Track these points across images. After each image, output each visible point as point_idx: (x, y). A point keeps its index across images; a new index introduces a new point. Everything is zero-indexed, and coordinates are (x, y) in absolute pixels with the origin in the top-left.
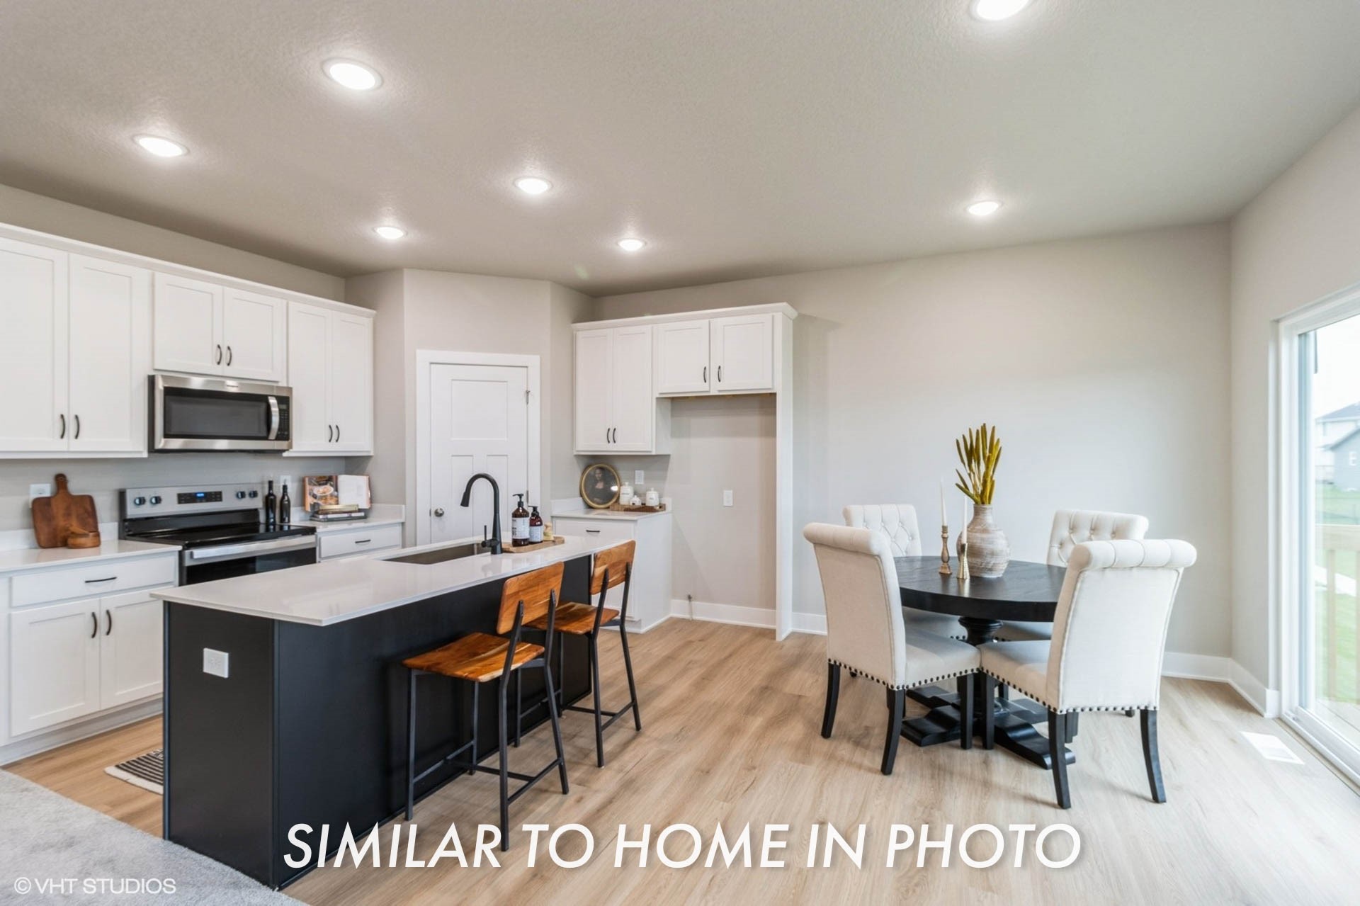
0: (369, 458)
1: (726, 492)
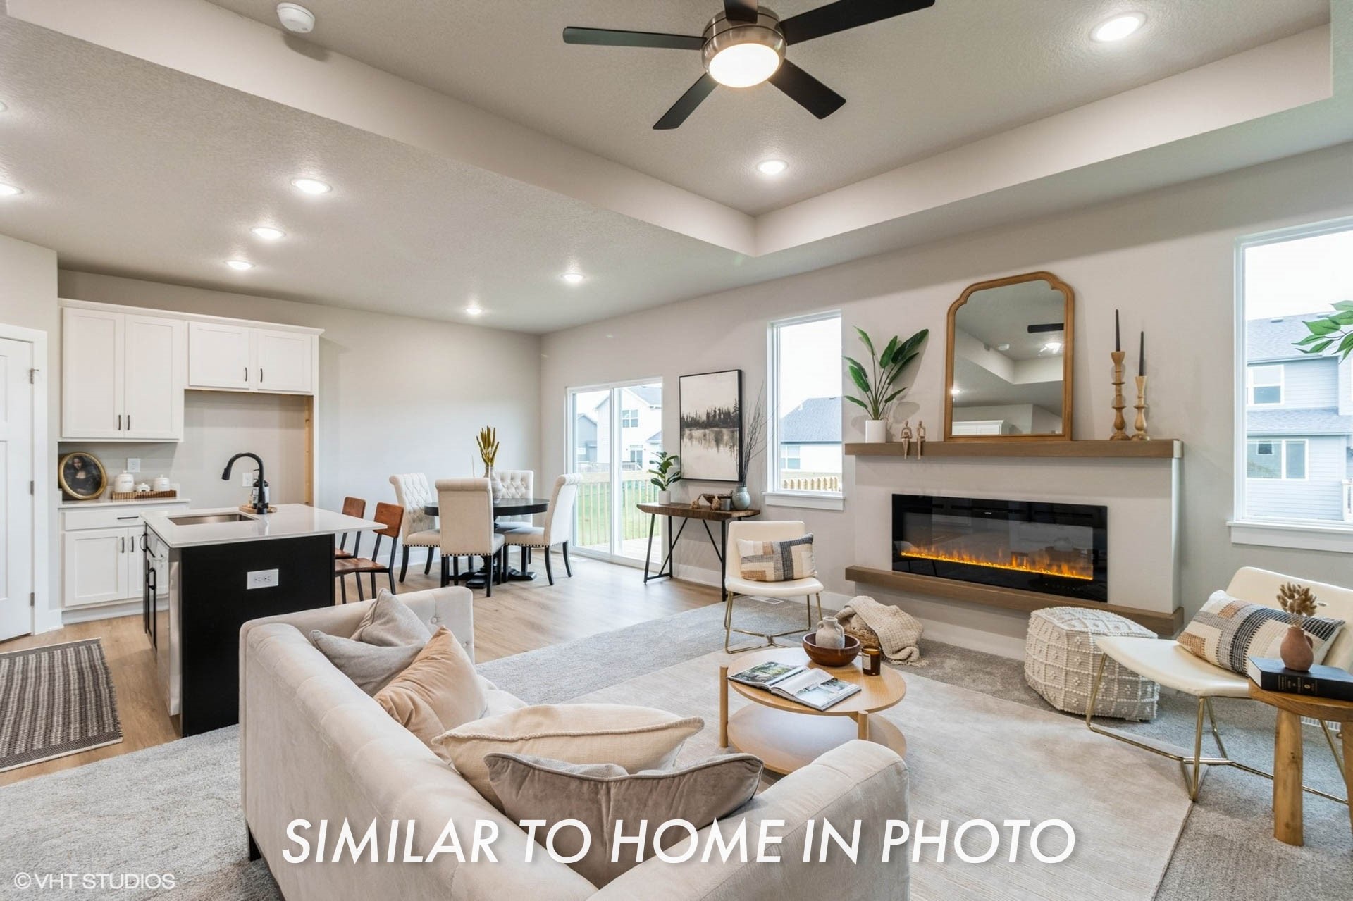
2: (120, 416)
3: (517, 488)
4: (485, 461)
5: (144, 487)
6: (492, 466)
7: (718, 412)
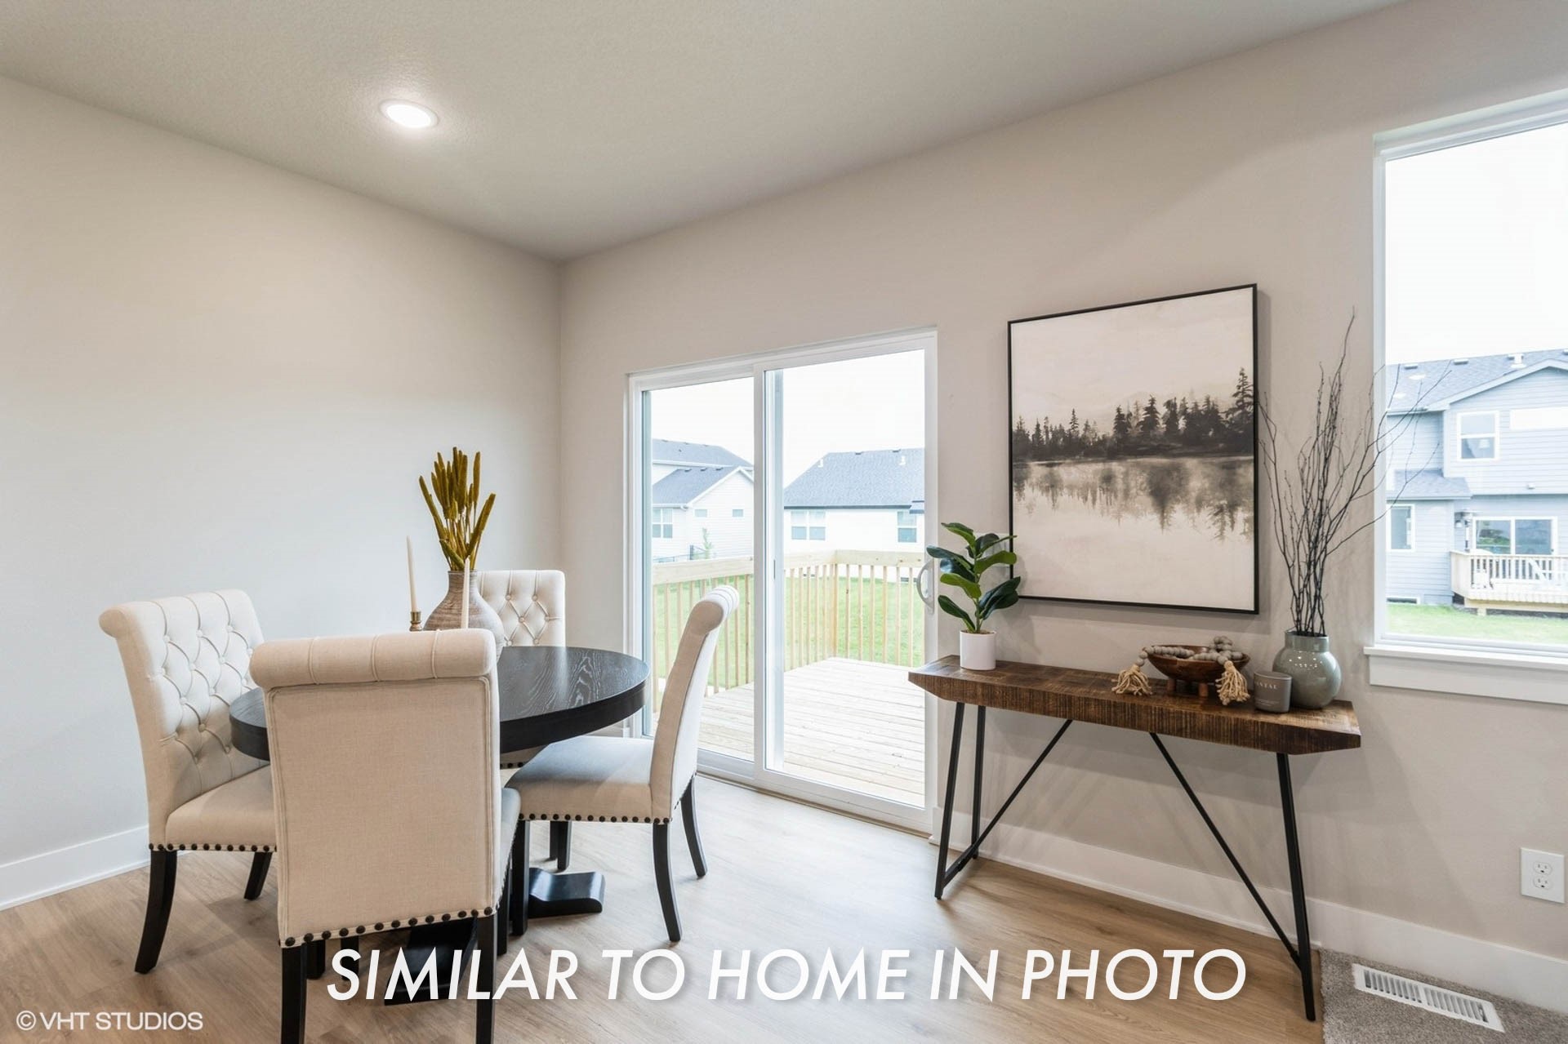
3: (524, 617)
4: (447, 551)
6: (472, 569)
7: (1162, 410)
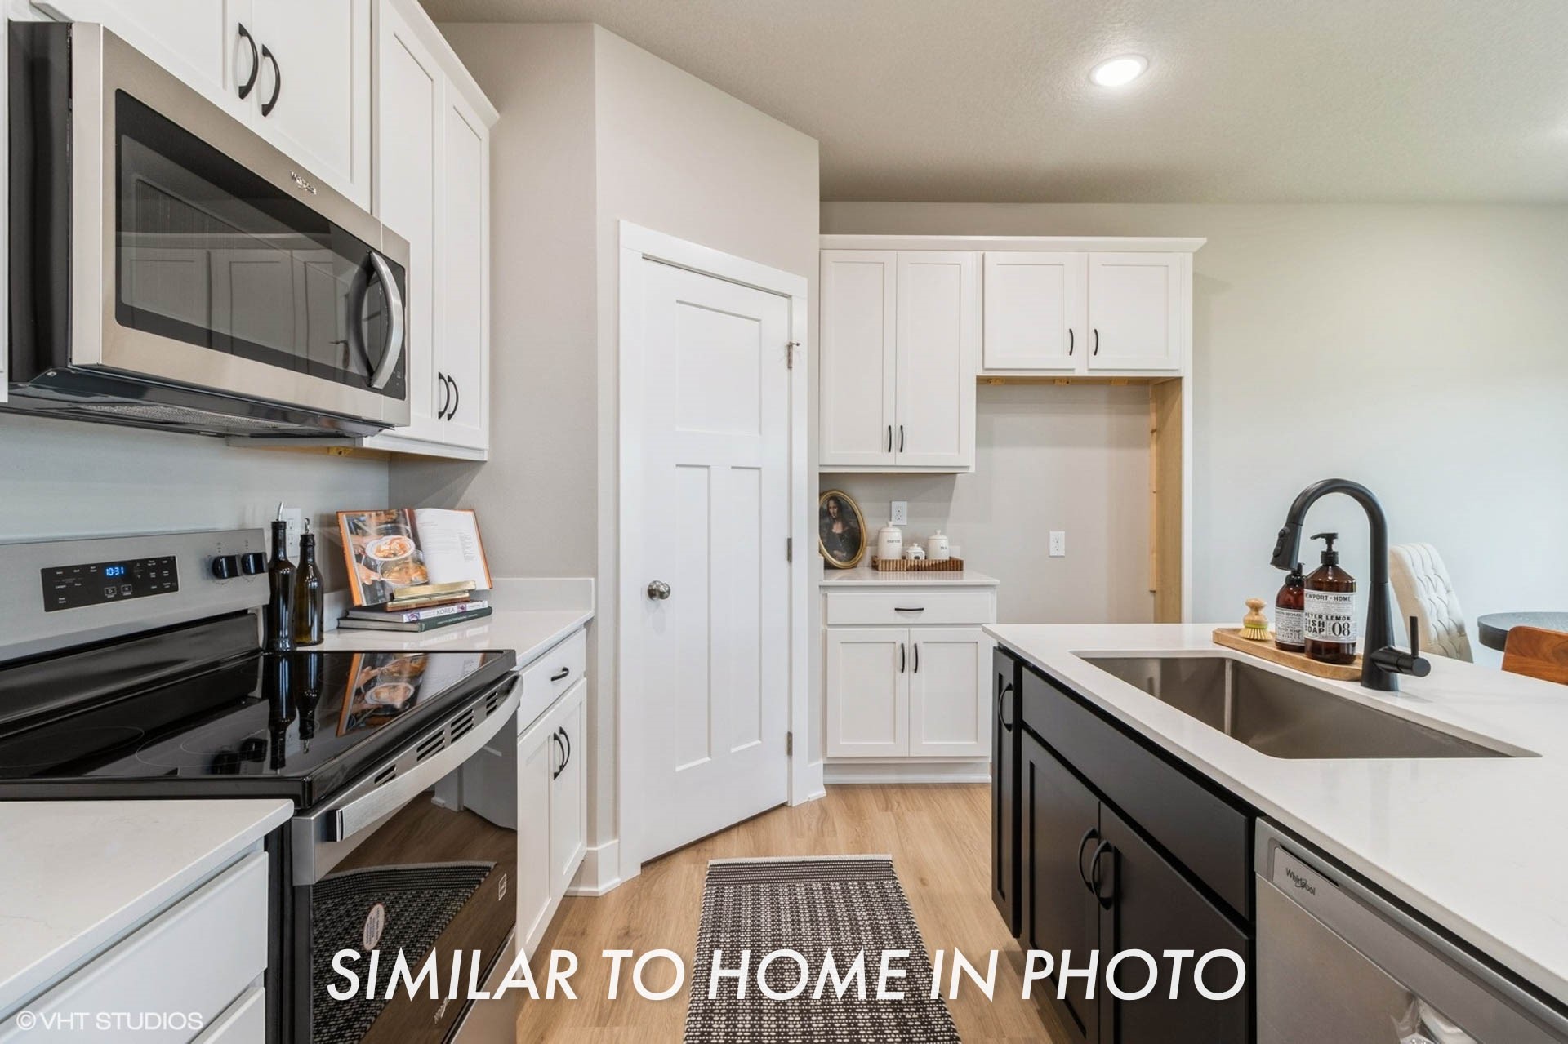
0: (478, 464)
1: (1053, 534)
2: (890, 427)
5: (916, 550)
